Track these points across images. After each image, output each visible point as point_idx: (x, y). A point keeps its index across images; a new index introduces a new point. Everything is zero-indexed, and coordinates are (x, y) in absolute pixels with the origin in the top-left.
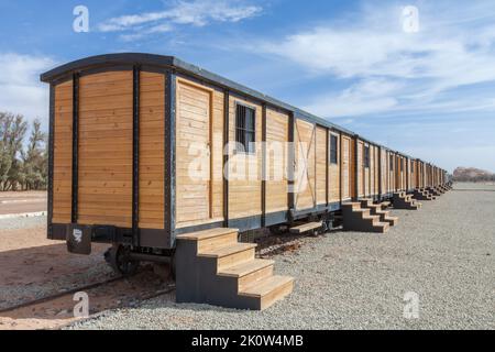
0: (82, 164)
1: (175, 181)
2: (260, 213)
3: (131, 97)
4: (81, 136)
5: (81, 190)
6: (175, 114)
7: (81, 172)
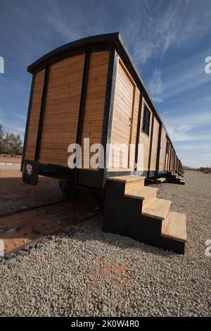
0: (46, 122)
1: (110, 132)
2: (147, 170)
3: (82, 73)
4: (47, 103)
5: (43, 140)
6: (115, 80)
7: (44, 128)
